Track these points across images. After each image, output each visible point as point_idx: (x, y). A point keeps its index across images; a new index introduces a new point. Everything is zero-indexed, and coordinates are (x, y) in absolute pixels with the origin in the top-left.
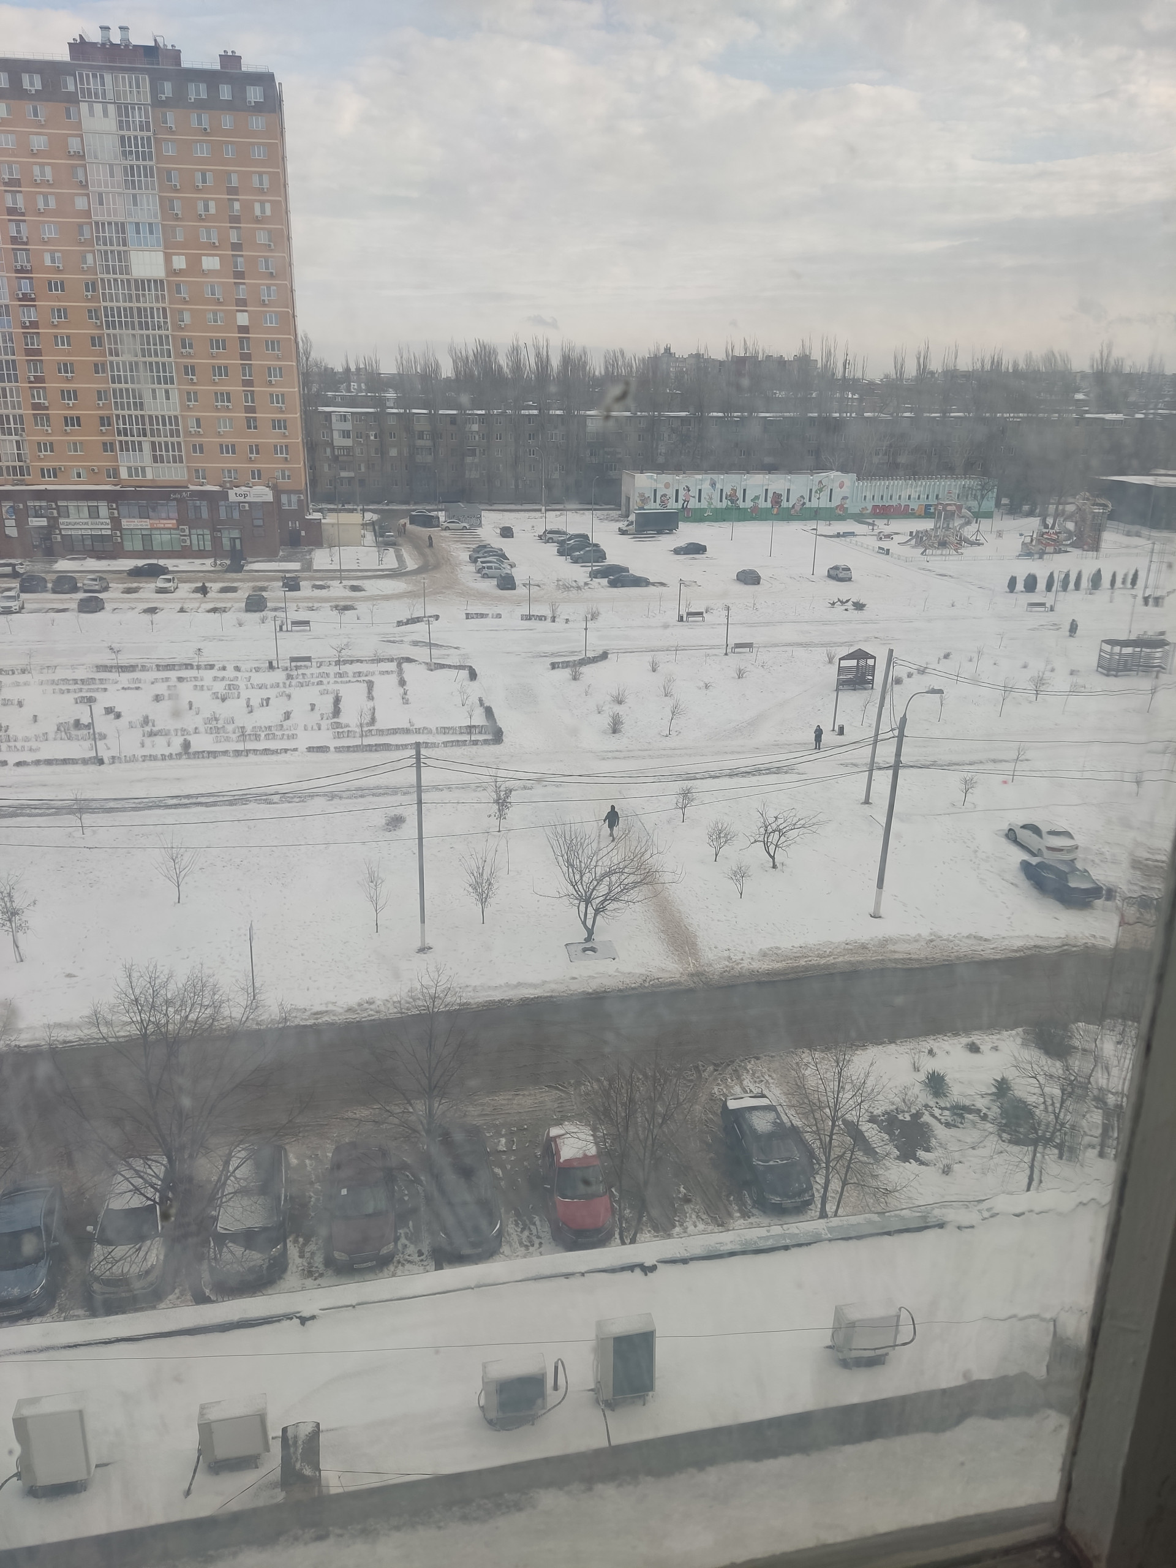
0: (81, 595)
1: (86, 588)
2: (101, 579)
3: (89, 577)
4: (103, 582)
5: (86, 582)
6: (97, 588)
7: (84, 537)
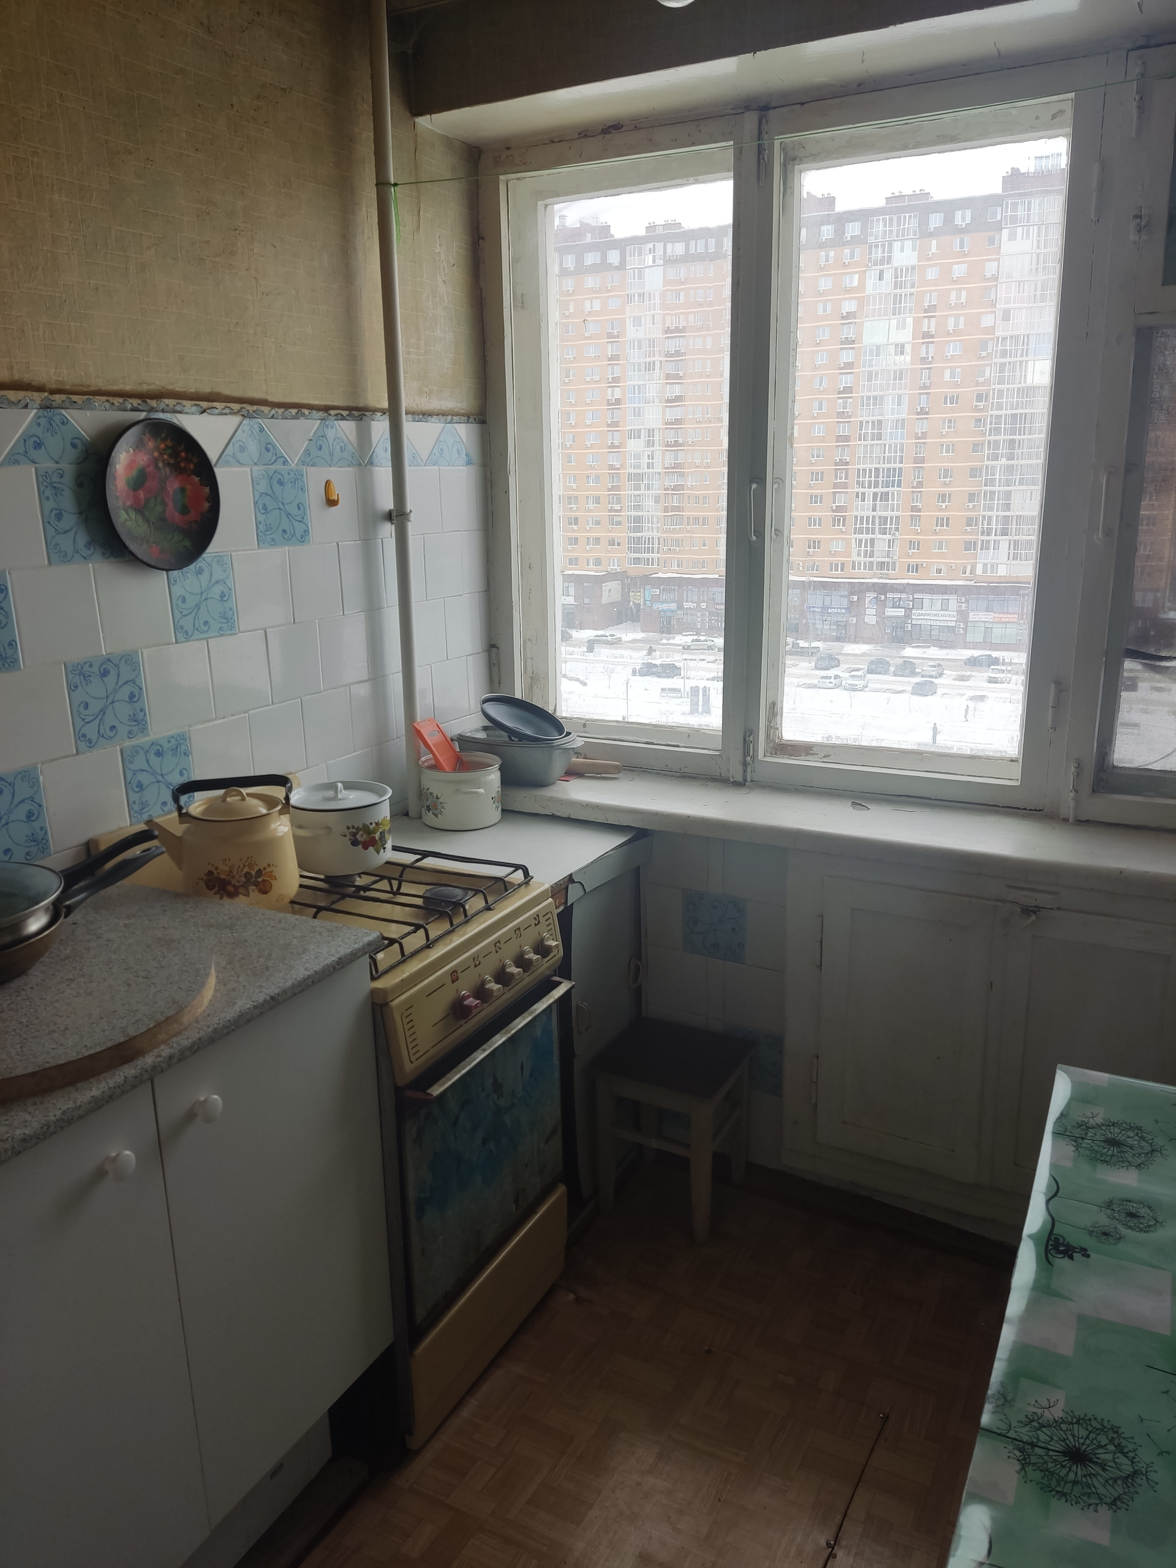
0: (918, 679)
1: (923, 673)
2: (940, 665)
3: (929, 664)
4: (939, 668)
5: (924, 668)
6: (934, 673)
7: (932, 627)
